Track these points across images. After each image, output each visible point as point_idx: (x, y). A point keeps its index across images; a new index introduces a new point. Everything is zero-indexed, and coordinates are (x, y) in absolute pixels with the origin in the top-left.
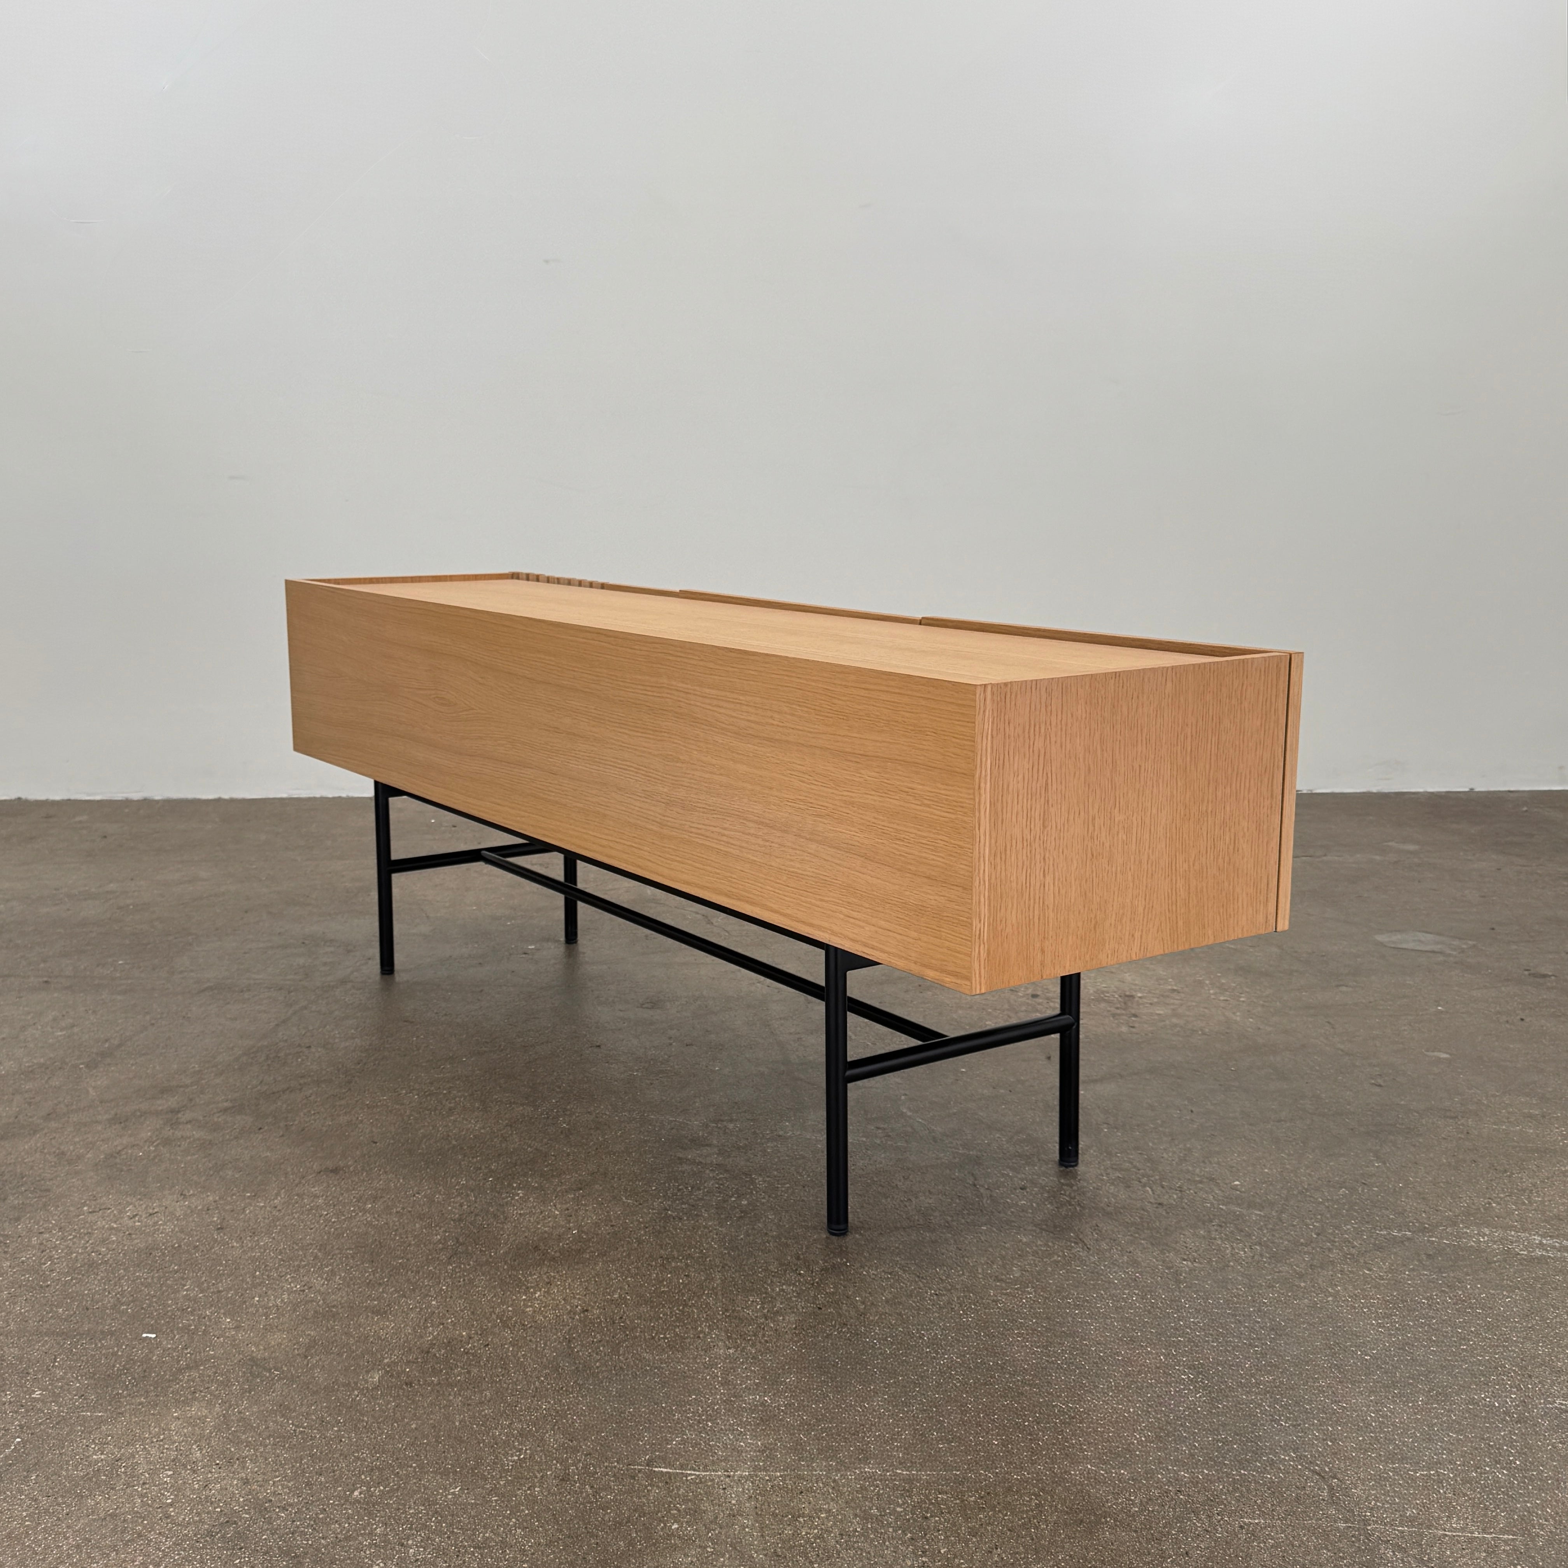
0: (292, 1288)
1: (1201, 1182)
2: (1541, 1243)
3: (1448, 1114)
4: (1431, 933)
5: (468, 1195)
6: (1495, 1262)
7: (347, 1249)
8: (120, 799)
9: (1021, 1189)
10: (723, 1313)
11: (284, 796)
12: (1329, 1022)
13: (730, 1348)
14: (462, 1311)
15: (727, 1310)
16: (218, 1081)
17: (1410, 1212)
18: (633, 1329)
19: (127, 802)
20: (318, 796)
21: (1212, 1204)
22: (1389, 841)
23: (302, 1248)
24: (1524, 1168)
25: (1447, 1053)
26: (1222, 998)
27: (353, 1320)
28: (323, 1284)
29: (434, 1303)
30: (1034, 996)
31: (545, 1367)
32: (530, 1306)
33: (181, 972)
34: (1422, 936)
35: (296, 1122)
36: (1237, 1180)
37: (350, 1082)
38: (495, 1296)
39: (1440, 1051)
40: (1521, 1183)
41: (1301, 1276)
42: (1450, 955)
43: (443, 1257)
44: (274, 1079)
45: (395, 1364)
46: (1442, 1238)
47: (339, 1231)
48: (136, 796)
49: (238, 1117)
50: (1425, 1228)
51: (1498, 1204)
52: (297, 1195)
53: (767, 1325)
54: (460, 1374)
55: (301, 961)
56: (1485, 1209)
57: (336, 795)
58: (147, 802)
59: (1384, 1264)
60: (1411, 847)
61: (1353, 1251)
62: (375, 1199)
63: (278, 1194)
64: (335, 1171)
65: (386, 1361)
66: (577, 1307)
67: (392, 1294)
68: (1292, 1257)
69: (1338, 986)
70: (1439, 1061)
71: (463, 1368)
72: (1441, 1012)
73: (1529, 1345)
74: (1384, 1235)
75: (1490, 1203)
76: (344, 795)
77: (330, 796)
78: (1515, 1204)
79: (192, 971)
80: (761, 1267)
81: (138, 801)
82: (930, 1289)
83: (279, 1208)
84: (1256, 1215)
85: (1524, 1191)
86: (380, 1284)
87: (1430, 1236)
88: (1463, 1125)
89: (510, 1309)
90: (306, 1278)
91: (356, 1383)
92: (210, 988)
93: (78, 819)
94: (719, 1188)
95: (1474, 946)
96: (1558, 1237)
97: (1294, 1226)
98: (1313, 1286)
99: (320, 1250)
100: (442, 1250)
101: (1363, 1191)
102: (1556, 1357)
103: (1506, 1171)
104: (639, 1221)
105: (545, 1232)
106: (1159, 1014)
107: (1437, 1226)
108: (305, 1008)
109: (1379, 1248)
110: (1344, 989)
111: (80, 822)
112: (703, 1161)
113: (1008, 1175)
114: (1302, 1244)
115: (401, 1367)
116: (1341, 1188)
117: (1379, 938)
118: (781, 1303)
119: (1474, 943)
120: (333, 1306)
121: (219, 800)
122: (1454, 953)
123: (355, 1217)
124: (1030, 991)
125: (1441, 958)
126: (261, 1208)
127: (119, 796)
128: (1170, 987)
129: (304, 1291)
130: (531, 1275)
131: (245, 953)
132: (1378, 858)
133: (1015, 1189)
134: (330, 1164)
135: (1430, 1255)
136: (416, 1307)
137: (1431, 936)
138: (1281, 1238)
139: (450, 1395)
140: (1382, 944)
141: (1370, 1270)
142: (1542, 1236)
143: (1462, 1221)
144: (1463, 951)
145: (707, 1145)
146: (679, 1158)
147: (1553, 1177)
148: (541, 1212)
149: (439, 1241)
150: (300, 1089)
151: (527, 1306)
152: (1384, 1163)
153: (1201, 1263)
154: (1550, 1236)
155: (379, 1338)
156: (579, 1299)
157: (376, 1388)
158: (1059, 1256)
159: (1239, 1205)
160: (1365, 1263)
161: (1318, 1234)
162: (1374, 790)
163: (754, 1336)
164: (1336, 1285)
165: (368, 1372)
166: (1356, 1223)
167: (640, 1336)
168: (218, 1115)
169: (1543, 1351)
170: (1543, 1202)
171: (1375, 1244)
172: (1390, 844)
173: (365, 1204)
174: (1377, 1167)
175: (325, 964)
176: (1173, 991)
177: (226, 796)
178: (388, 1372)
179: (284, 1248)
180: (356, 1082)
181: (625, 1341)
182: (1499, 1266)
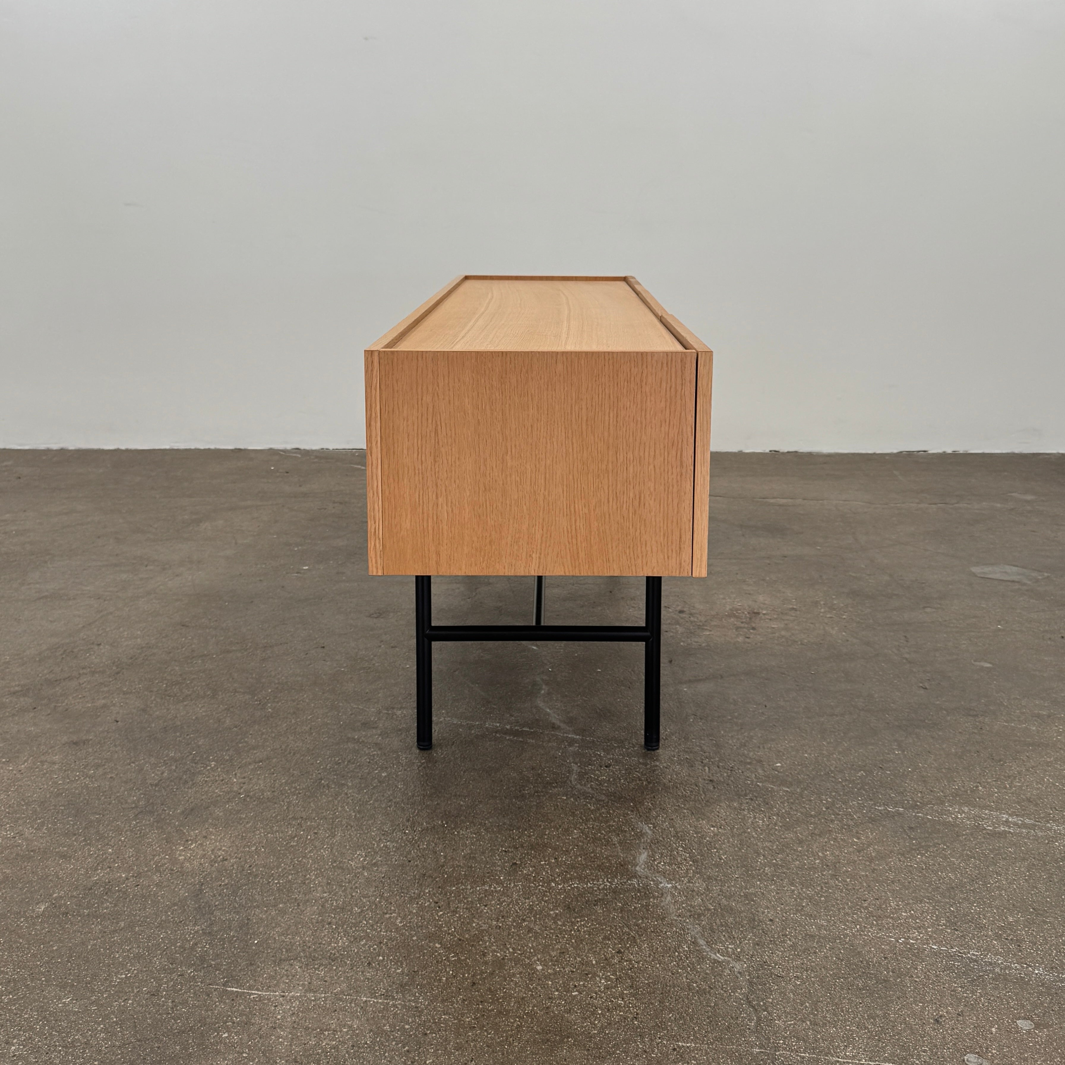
0: (7, 835)
1: (750, 763)
2: (1007, 821)
3: (971, 713)
4: (1017, 566)
5: (171, 765)
6: (964, 835)
7: (60, 806)
8: (43, 448)
9: (606, 767)
10: (332, 864)
11: (167, 447)
12: (905, 637)
13: (326, 893)
14: (129, 857)
15: (335, 862)
16: (18, 670)
17: (909, 792)
18: (256, 876)
19: (48, 451)
20: (193, 448)
21: (752, 781)
22: (1013, 492)
23: (26, 804)
24: (1017, 759)
25: (990, 663)
26: (828, 616)
27: (43, 862)
28: (31, 833)
29: (110, 850)
30: (681, 612)
31: (175, 904)
32: (183, 855)
33: (29, 584)
34: (1008, 568)
35: (64, 704)
36: (780, 763)
37: (118, 673)
38: (159, 846)
39: (986, 661)
40: (1009, 770)
41: (801, 842)
42: (1025, 584)
43: (132, 816)
44: (62, 669)
45: (61, 897)
46: (927, 814)
47: (61, 791)
48: (55, 447)
49: (22, 699)
50: (917, 805)
51: (984, 787)
52: (41, 762)
53: (362, 874)
54: (106, 908)
55: (124, 576)
56: (971, 792)
57: (207, 447)
58: (62, 451)
59: (872, 834)
60: (1029, 497)
61: (851, 823)
62: (97, 766)
63: (25, 761)
64: (76, 743)
65: (55, 895)
66: (219, 856)
67: (81, 842)
68: (799, 827)
69: (924, 607)
70: (982, 669)
71: (110, 903)
72: (999, 630)
73: (966, 904)
74: (881, 810)
75: (977, 787)
76: (212, 447)
77: (202, 448)
78: (998, 787)
79: (37, 583)
80: (375, 827)
81: (56, 450)
82: (502, 847)
83: (22, 771)
84: (784, 791)
85: (1009, 777)
86: (75, 835)
87: (918, 813)
88: (980, 722)
89: (167, 857)
90: (20, 828)
91: (25, 912)
92: (46, 597)
93: (5, 464)
94: (369, 762)
95: (1048, 577)
96: (1023, 816)
97: (811, 800)
98: (808, 851)
99: (39, 806)
100: (133, 808)
101: (877, 774)
102: (984, 915)
103: (1000, 761)
104: (295, 788)
105: (219, 796)
106: (774, 628)
107: (927, 804)
108: (111, 613)
109: (872, 820)
110: (928, 610)
111: (6, 466)
112: (366, 741)
113: (600, 755)
114: (811, 816)
115: (65, 900)
116: (860, 771)
117: (974, 569)
118: (380, 857)
119: (1049, 575)
120: (32, 851)
121: (117, 451)
122: (1029, 582)
123: (77, 780)
124: (679, 608)
125: (1017, 586)
126: (9, 771)
127: (42, 447)
128: (791, 606)
129: (15, 837)
130: (193, 830)
131: (84, 570)
132: (999, 505)
133: (601, 767)
134: (75, 738)
135: (912, 828)
136: (95, 853)
137: (1016, 568)
138: (796, 811)
139: (93, 924)
140: (974, 575)
141: (858, 838)
142: (1010, 815)
143: (949, 801)
144: (1037, 581)
145: (373, 728)
146: (348, 738)
147: (1037, 766)
148: (222, 780)
149: (134, 802)
150: (78, 678)
151: (180, 855)
152: (903, 751)
153: (725, 829)
154: (1017, 815)
155: (58, 877)
156: (224, 850)
157: (38, 917)
158: (614, 821)
159: (773, 783)
160: (857, 833)
161: (827, 808)
162: (1017, 451)
163: (349, 883)
164: (826, 850)
165: (37, 904)
166: (862, 800)
167: (259, 881)
168: (7, 697)
169: (976, 910)
170: (1021, 787)
171: (870, 818)
172: (1013, 494)
173: (90, 770)
174: (896, 755)
175: (141, 579)
176: (793, 609)
177: (123, 448)
178: (54, 904)
179: (14, 803)
180: (123, 674)
181: (246, 885)
182: (965, 838)
